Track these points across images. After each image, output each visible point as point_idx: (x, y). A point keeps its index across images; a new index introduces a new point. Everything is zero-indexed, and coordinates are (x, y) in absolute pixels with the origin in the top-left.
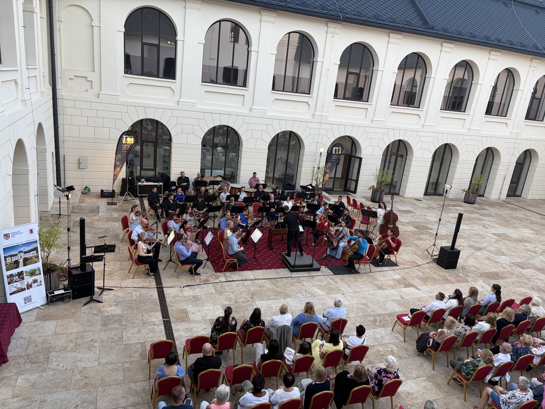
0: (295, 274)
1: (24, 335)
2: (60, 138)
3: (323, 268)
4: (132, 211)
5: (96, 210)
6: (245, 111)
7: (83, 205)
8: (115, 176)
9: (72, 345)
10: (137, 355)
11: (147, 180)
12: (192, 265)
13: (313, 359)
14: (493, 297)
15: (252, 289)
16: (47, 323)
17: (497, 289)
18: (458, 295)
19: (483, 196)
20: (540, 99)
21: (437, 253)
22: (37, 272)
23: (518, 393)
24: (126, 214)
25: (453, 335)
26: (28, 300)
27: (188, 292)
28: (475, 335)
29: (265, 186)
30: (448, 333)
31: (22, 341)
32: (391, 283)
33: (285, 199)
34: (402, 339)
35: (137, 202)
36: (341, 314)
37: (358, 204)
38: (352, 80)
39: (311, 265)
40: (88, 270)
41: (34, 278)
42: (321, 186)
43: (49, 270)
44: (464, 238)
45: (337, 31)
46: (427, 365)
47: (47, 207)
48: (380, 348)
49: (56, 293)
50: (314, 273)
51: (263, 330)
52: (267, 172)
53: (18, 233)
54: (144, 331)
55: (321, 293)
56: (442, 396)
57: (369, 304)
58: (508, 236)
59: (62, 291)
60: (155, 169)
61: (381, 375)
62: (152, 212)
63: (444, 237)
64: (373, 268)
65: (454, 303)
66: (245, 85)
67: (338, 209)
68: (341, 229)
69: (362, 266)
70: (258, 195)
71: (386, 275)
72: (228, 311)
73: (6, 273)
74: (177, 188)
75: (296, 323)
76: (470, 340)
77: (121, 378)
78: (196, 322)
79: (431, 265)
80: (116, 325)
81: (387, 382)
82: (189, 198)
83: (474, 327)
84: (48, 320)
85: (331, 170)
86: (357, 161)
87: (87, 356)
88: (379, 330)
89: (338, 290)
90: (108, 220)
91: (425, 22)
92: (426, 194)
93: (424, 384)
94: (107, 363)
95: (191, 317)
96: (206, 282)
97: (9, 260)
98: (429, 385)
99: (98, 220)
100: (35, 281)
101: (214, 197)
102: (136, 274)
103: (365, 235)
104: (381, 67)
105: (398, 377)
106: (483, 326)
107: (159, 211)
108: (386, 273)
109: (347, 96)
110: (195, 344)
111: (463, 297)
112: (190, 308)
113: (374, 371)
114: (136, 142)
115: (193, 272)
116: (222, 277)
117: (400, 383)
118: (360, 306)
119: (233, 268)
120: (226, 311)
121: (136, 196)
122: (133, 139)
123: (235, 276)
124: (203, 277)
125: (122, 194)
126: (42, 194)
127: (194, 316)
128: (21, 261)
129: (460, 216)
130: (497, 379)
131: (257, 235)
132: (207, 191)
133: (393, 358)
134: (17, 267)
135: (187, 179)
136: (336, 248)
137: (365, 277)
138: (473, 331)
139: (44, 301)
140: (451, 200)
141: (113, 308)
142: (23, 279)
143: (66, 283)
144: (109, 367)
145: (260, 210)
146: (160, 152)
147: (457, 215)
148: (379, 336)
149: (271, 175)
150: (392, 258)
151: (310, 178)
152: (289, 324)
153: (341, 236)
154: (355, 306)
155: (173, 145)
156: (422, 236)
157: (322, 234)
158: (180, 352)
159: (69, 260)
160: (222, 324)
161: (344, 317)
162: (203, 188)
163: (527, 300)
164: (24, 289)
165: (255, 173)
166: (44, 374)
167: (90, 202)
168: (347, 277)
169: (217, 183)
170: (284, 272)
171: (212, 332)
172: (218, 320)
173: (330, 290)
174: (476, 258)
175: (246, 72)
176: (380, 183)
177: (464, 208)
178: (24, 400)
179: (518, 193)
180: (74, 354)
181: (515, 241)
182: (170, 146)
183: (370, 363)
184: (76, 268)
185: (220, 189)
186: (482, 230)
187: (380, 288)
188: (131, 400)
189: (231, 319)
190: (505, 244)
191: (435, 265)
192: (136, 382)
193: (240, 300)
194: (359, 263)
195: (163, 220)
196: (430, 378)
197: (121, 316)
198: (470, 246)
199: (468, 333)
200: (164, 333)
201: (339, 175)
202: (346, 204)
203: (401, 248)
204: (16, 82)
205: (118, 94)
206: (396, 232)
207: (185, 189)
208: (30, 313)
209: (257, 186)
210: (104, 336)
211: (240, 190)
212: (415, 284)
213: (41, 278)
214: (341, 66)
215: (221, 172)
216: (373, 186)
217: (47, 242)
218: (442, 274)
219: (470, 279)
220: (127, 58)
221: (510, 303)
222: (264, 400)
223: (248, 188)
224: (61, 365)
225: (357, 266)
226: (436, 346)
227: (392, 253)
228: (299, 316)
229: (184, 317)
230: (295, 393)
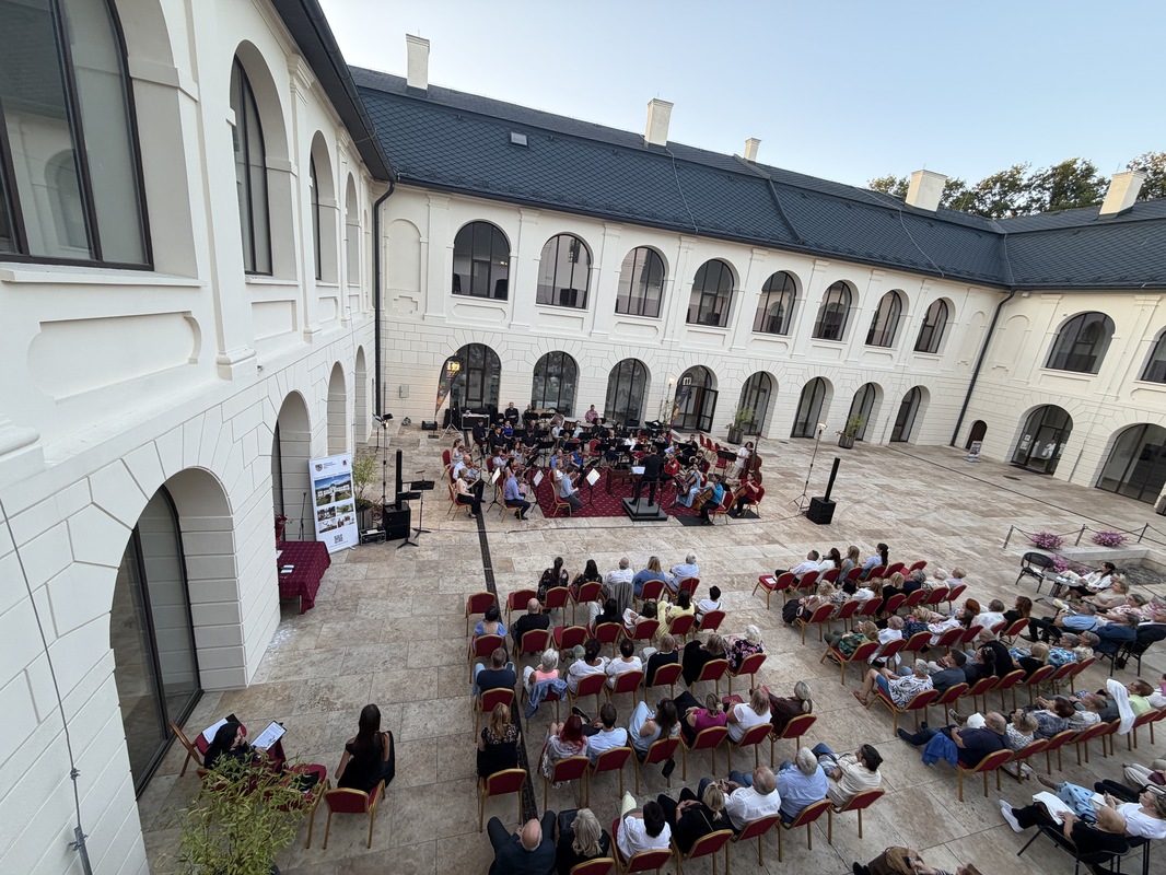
0: (637, 524)
1: (333, 578)
2: (382, 364)
3: (670, 517)
4: (455, 446)
5: (416, 444)
6: (583, 335)
7: (403, 437)
8: (438, 406)
9: (384, 592)
10: (454, 607)
11: (472, 412)
12: (518, 508)
13: (658, 624)
14: (878, 560)
15: (587, 538)
16: (358, 565)
17: (883, 550)
18: (835, 555)
19: (861, 440)
20: (933, 327)
21: (807, 504)
22: (350, 509)
23: (913, 679)
24: (449, 449)
25: (828, 603)
26: (339, 539)
27: (514, 539)
28: (856, 604)
29: (604, 421)
30: (823, 600)
31: (330, 585)
32: (751, 538)
33: (627, 436)
34: (765, 605)
35: (461, 435)
36: (691, 572)
37: (713, 444)
38: (707, 303)
39: (657, 514)
40: (404, 509)
41: (346, 515)
42: (669, 423)
43: (362, 506)
44: (840, 488)
45: (691, 246)
46: (795, 639)
47: (365, 438)
48: (738, 615)
49: (369, 532)
50: (659, 524)
51: (599, 586)
52: (607, 405)
53: (331, 464)
54: (463, 581)
55: (668, 546)
56: (814, 676)
57: (725, 562)
58: (892, 488)
59: (376, 531)
60: (481, 400)
61: (740, 647)
62: (477, 447)
63: (814, 487)
64: (731, 520)
65: (830, 564)
66: (584, 307)
67: (689, 449)
68: (693, 472)
69: (717, 517)
70: (595, 431)
71: (744, 527)
72: (559, 562)
73: (317, 509)
74: (505, 421)
75: (638, 581)
76: (849, 611)
77: (436, 633)
78: (521, 573)
79: (799, 518)
80: (432, 573)
81: (747, 656)
82: (517, 433)
83: (854, 595)
84: (360, 562)
85: (681, 404)
86: (713, 395)
87: (400, 605)
88: (737, 593)
89: (688, 544)
90: (428, 454)
91: (795, 237)
92: (793, 436)
93: (792, 661)
94: (421, 615)
95: (517, 567)
96: (534, 528)
97: (320, 494)
98: (798, 662)
99: (418, 455)
100: (347, 519)
101: (546, 432)
102: (457, 516)
103: (721, 480)
104: (742, 288)
105: (761, 651)
106: (865, 593)
107: (485, 446)
108: (745, 526)
109: (702, 320)
110: (520, 599)
111: (842, 558)
112: (516, 557)
113: (732, 642)
114: (462, 369)
115: (520, 516)
116: (552, 523)
117: (763, 658)
118: (715, 564)
119: (565, 513)
120: (555, 562)
121: (460, 429)
122: (458, 366)
123: (568, 522)
124: (531, 522)
125: (445, 427)
126: (360, 424)
127: (519, 566)
128: (333, 495)
129: (837, 461)
130: (884, 659)
131: (593, 477)
132: (537, 424)
133: (756, 628)
134: (329, 502)
135: (515, 412)
136: (686, 495)
137: (720, 530)
138: (853, 599)
139: (356, 541)
140: (823, 443)
141: (429, 553)
142: (334, 515)
143: (380, 522)
144: (423, 619)
145: (599, 448)
146: (488, 381)
147: (832, 462)
148: (737, 601)
149: (611, 409)
150: (753, 509)
151: (657, 413)
152: (630, 581)
153: (691, 481)
154: (708, 563)
155: (502, 373)
156: (789, 485)
157: (672, 478)
158: (502, 607)
159: (384, 497)
160: (552, 578)
161: (696, 577)
162: (534, 422)
163: (921, 565)
164: (334, 527)
165: (592, 406)
166: (351, 624)
167: (410, 434)
168: (699, 529)
169: (549, 416)
170: (625, 521)
171: (540, 586)
172: (546, 572)
173: (679, 544)
174: (855, 513)
175: (586, 293)
176: (738, 422)
177: (841, 453)
178: (328, 651)
179: (904, 438)
180: (385, 602)
181: (901, 493)
182: (499, 375)
183: (726, 632)
184: (391, 506)
185: (552, 423)
186: (862, 481)
187: (738, 543)
188: (446, 659)
189: (561, 572)
190: (889, 497)
191: (805, 519)
192: (452, 639)
193: (573, 551)
194: (714, 514)
195: (488, 456)
196: (798, 654)
197: (437, 562)
198: (847, 498)
199: (847, 601)
200: (485, 584)
201: (690, 411)
202: (699, 445)
203: (764, 498)
204: (336, 300)
205: (444, 315)
206: (758, 479)
207: (513, 422)
208: (340, 554)
209: (595, 421)
210: (418, 584)
211: (575, 424)
212: (780, 541)
213: (353, 515)
214: (695, 288)
215: (555, 405)
216: (731, 425)
217: (361, 476)
218: (814, 530)
219: (847, 537)
220: (456, 279)
221: (899, 567)
222: (599, 670)
223: (584, 422)
224: (371, 614)
225: (711, 517)
226: (807, 615)
227: (752, 502)
228: (642, 572)
229: (508, 567)
230: (636, 664)
